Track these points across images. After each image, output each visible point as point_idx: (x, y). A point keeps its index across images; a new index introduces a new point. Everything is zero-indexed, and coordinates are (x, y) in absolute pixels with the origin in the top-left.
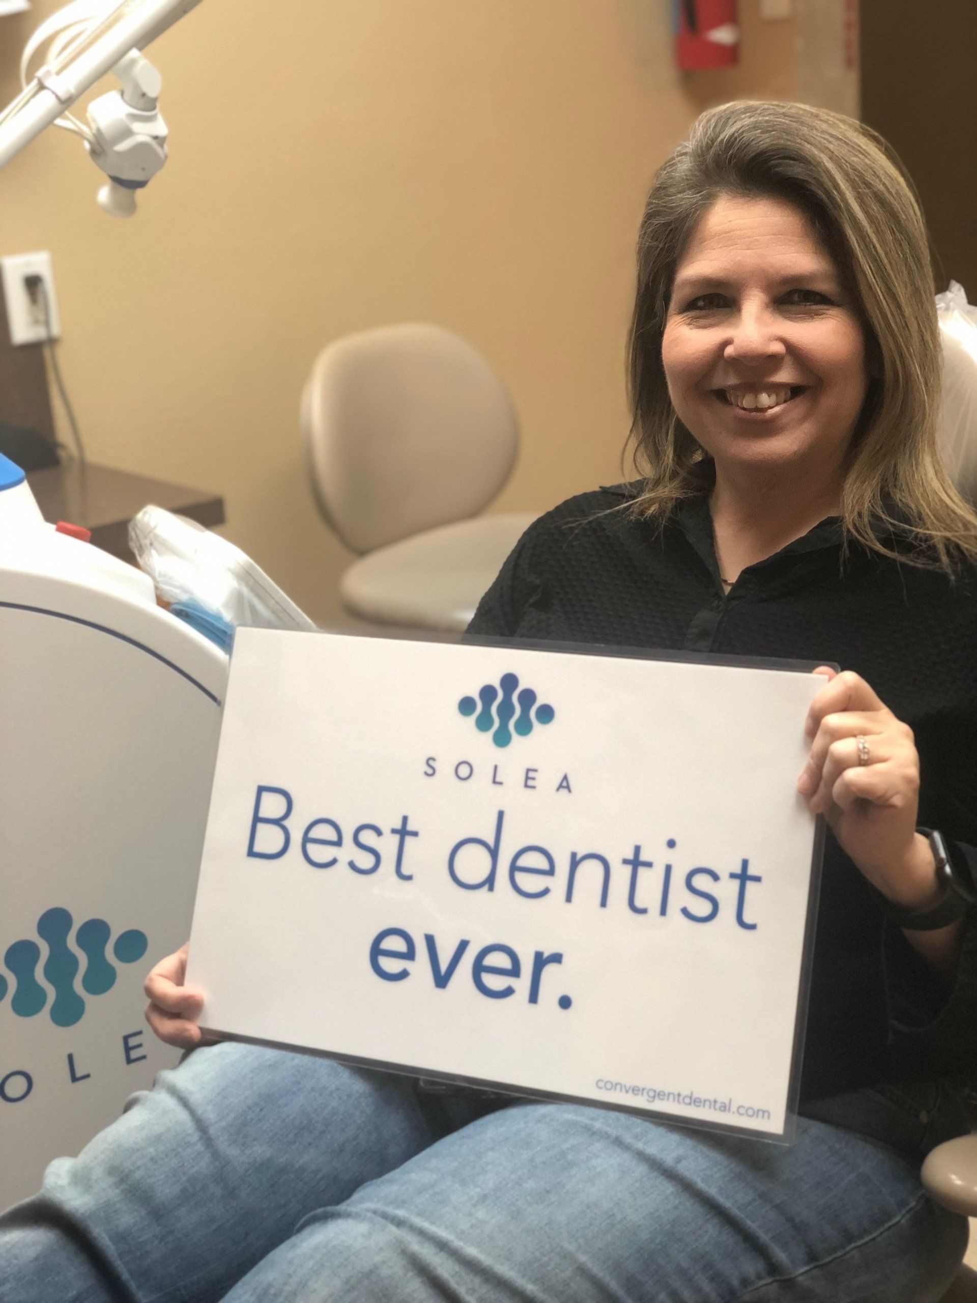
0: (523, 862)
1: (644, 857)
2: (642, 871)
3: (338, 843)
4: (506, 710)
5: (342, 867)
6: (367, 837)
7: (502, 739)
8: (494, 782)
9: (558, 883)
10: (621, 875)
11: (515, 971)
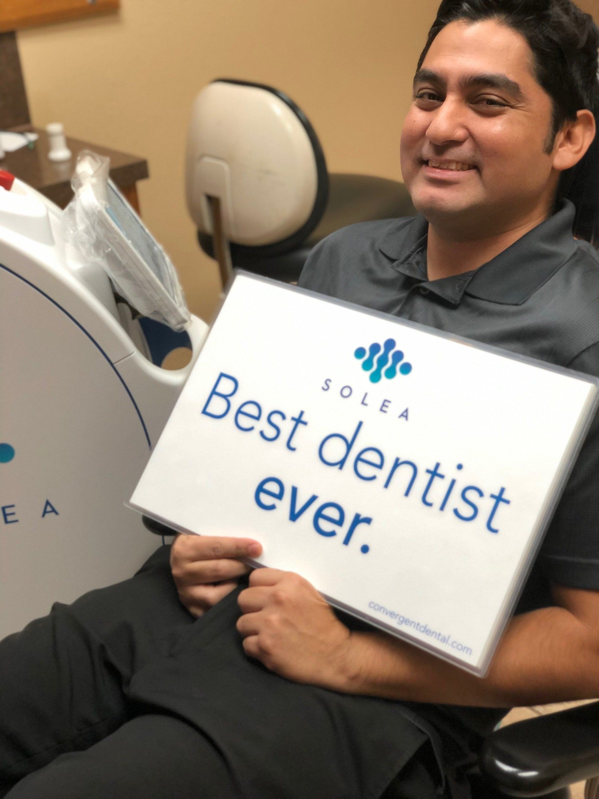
0: (365, 456)
1: (440, 471)
2: (436, 479)
3: (258, 418)
4: (383, 361)
5: (255, 434)
6: (276, 419)
7: (375, 378)
8: (363, 403)
9: (382, 475)
10: (423, 479)
11: (340, 523)
